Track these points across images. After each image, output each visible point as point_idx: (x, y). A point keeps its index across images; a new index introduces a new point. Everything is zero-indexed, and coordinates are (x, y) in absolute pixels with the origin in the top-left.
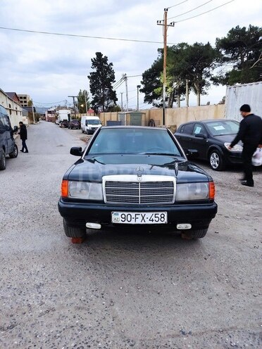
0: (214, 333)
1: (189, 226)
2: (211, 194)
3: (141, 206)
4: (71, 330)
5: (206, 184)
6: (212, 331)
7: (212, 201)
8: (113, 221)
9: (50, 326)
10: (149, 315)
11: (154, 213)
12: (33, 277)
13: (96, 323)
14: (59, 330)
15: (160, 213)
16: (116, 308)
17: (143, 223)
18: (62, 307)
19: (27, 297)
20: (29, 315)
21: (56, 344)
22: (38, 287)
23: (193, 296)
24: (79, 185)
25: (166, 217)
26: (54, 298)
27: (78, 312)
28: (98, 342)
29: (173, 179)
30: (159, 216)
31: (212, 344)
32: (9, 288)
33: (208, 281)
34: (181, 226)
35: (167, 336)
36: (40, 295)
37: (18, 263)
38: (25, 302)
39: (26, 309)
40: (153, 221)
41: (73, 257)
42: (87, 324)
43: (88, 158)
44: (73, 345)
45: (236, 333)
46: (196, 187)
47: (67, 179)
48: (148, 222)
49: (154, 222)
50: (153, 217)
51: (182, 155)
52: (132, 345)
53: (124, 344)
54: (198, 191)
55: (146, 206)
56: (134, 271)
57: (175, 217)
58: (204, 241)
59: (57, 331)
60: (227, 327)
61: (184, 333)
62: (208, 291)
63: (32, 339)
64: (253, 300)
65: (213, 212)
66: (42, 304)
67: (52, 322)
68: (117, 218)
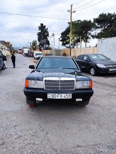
0: (92, 146)
1: (81, 100)
2: (91, 86)
3: (60, 91)
4: (29, 145)
5: (89, 82)
6: (91, 145)
7: (91, 89)
8: (48, 97)
9: (20, 143)
10: (64, 139)
11: (66, 94)
12: (12, 122)
13: (40, 142)
14: (24, 145)
15: (69, 94)
16: (49, 135)
17: (61, 98)
18: (25, 135)
19: (10, 131)
20: (11, 139)
21: (23, 151)
22: (15, 126)
23: (83, 130)
24: (33, 81)
25: (71, 96)
26: (22, 131)
27: (32, 137)
28: (41, 150)
29: (74, 79)
30: (68, 95)
31: (91, 151)
32: (2, 127)
33: (89, 124)
34: (78, 100)
35: (72, 147)
36: (15, 130)
37: (6, 116)
38: (9, 133)
39: (9, 136)
40: (65, 97)
41: (30, 113)
42: (37, 143)
43: (37, 70)
44: (30, 151)
45: (101, 146)
46: (84, 83)
47: (28, 79)
48: (63, 98)
49: (66, 98)
50: (66, 96)
51: (78, 69)
52: (56, 152)
53: (52, 151)
54: (85, 84)
55: (62, 91)
56: (57, 119)
57: (75, 96)
58: (88, 106)
59: (23, 146)
60: (97, 143)
61: (79, 146)
62: (89, 128)
63: (12, 149)
64: (109, 132)
65: (92, 94)
66: (16, 134)
67: (21, 141)
68: (50, 96)
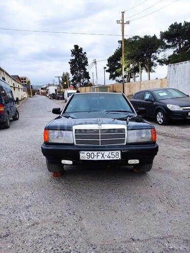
0: (156, 240)
1: (137, 161)
2: (153, 137)
3: (101, 147)
4: (50, 238)
5: (149, 131)
6: (155, 238)
7: (154, 143)
8: (81, 158)
9: (34, 235)
10: (108, 227)
11: (111, 152)
12: (24, 200)
13: (68, 233)
14: (41, 237)
15: (115, 152)
16: (84, 222)
17: (103, 159)
18: (44, 221)
19: (19, 214)
20: (20, 227)
21: (38, 247)
22: (27, 207)
23: (141, 213)
24: (56, 133)
25: (120, 155)
26: (38, 215)
27: (55, 225)
28: (69, 246)
29: (125, 127)
30: (115, 154)
31: (154, 248)
32: (6, 208)
33: (152, 202)
34: (131, 162)
35: (121, 242)
36: (28, 213)
37: (14, 191)
38: (17, 218)
39: (18, 223)
40: (110, 157)
41: (54, 186)
42: (62, 233)
43: (65, 115)
44: (50, 248)
45: (173, 240)
46: (142, 133)
47: (48, 129)
48: (106, 158)
49: (111, 159)
50: (110, 155)
51: (133, 112)
52: (94, 249)
53: (88, 248)
54: (144, 136)
55: (105, 147)
56: (98, 196)
57: (126, 156)
58: (150, 173)
59: (39, 238)
60: (166, 235)
61: (133, 240)
62: (153, 210)
63: (21, 244)
64: (187, 216)
65: (156, 150)
66: (29, 219)
67: (36, 232)
68: (84, 156)
